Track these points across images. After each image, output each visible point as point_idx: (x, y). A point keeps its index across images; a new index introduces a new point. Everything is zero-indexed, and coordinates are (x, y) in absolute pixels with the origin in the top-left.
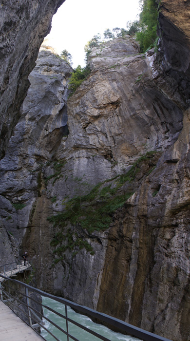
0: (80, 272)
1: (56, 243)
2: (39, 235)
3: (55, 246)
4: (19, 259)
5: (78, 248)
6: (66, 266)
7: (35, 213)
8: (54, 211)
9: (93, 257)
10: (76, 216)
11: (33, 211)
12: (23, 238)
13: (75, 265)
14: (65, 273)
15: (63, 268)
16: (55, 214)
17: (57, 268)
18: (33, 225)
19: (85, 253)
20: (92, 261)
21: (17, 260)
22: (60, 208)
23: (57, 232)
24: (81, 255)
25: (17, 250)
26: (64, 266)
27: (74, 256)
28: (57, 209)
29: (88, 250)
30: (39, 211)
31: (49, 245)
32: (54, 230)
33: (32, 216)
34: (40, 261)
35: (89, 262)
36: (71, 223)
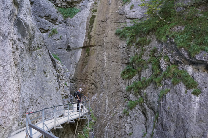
0: (173, 126)
1: (131, 74)
2: (103, 60)
3: (130, 78)
4: (69, 100)
5: (170, 83)
6: (149, 114)
7: (95, 22)
8: (127, 18)
9: (198, 99)
10: (166, 26)
11: (92, 20)
12: (77, 64)
13: (164, 113)
14: (146, 127)
15: (143, 117)
16: (129, 24)
17: (133, 117)
18: (92, 43)
19: (183, 90)
20: (196, 106)
21: (65, 101)
22: (137, 13)
23: (132, 55)
24: (175, 95)
25: (66, 85)
26: (145, 114)
27: (163, 97)
28: (132, 15)
29: (188, 87)
30: (101, 18)
31: (119, 77)
32: (127, 52)
33: (90, 28)
34: (104, 104)
35: (190, 108)
36: (157, 39)
